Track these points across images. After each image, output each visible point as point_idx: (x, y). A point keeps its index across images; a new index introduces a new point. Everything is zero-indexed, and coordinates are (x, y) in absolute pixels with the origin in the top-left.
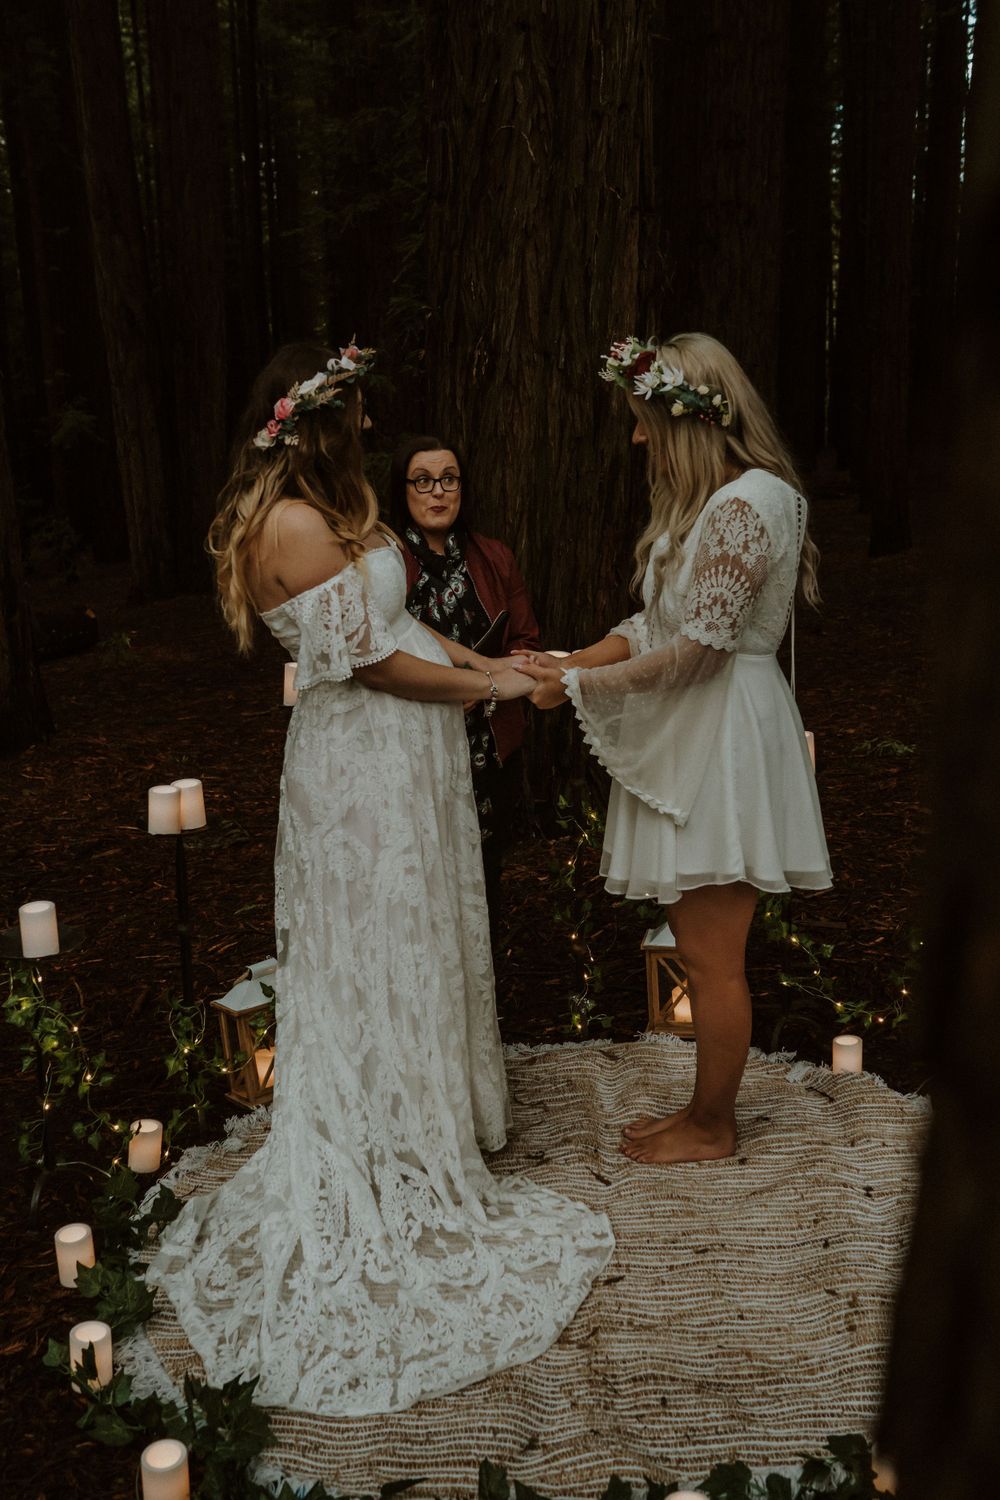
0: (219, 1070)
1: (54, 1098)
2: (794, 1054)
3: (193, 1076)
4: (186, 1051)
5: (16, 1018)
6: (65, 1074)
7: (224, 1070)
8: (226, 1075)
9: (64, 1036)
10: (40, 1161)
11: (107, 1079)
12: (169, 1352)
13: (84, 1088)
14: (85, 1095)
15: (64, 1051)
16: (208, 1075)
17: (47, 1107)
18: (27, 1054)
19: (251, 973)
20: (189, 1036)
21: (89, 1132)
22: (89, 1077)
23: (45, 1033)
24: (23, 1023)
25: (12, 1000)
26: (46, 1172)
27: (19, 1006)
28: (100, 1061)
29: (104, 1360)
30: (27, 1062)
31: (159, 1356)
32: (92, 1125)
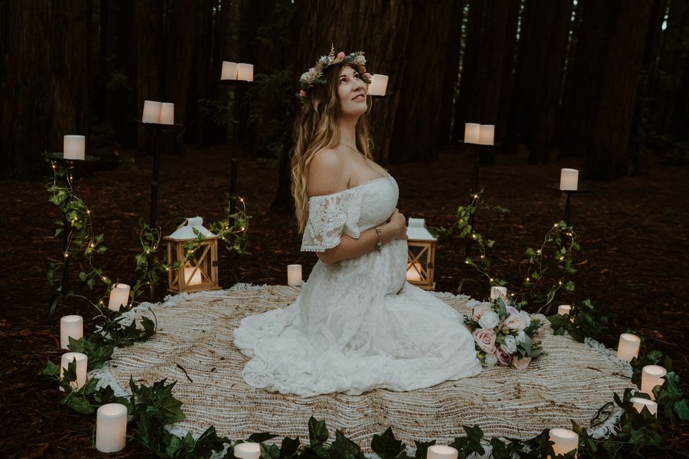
0: (165, 269)
1: (72, 251)
2: (469, 297)
3: (150, 267)
4: (148, 252)
5: (55, 200)
6: (79, 239)
7: (167, 269)
8: (168, 272)
9: (81, 214)
10: (59, 289)
11: (103, 249)
12: (123, 378)
13: (89, 251)
14: (89, 255)
15: (80, 224)
16: (157, 271)
17: (67, 255)
18: (59, 226)
19: (187, 222)
20: (151, 244)
21: (88, 279)
22: (92, 245)
23: (71, 210)
24: (59, 204)
25: (54, 188)
26: (61, 296)
27: (57, 193)
28: (100, 238)
29: (81, 371)
30: (58, 231)
31: (116, 379)
32: (90, 274)
